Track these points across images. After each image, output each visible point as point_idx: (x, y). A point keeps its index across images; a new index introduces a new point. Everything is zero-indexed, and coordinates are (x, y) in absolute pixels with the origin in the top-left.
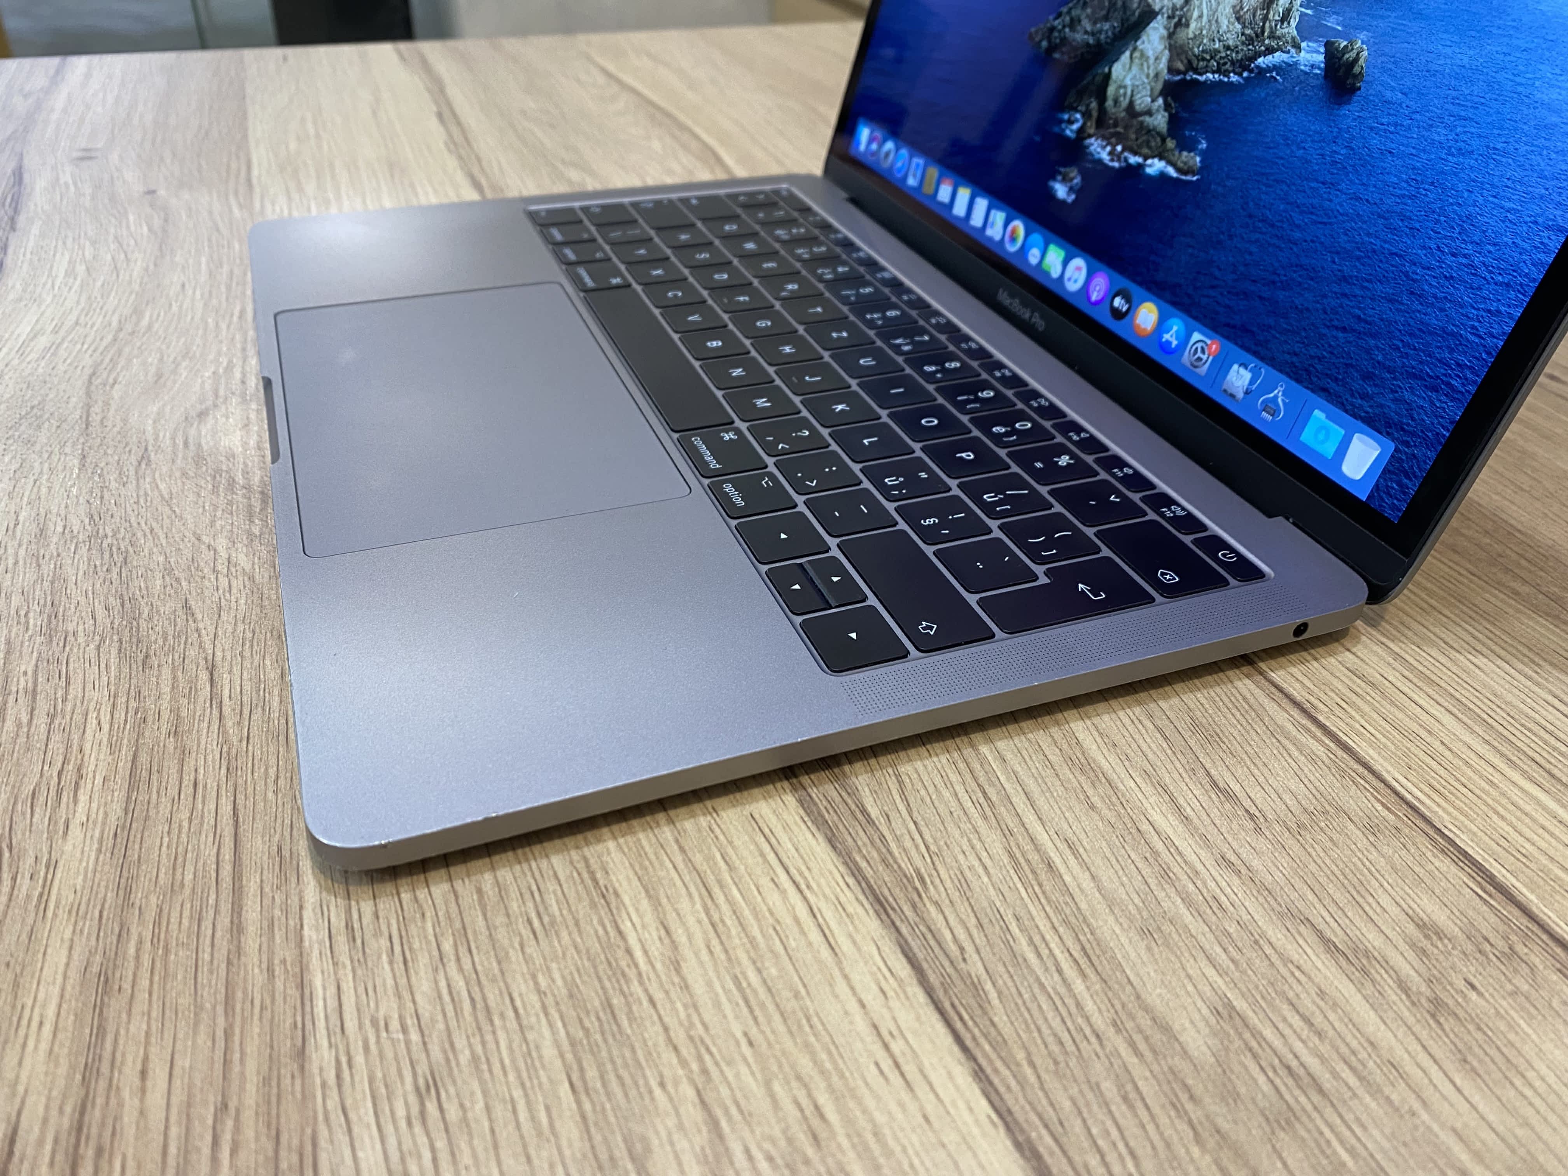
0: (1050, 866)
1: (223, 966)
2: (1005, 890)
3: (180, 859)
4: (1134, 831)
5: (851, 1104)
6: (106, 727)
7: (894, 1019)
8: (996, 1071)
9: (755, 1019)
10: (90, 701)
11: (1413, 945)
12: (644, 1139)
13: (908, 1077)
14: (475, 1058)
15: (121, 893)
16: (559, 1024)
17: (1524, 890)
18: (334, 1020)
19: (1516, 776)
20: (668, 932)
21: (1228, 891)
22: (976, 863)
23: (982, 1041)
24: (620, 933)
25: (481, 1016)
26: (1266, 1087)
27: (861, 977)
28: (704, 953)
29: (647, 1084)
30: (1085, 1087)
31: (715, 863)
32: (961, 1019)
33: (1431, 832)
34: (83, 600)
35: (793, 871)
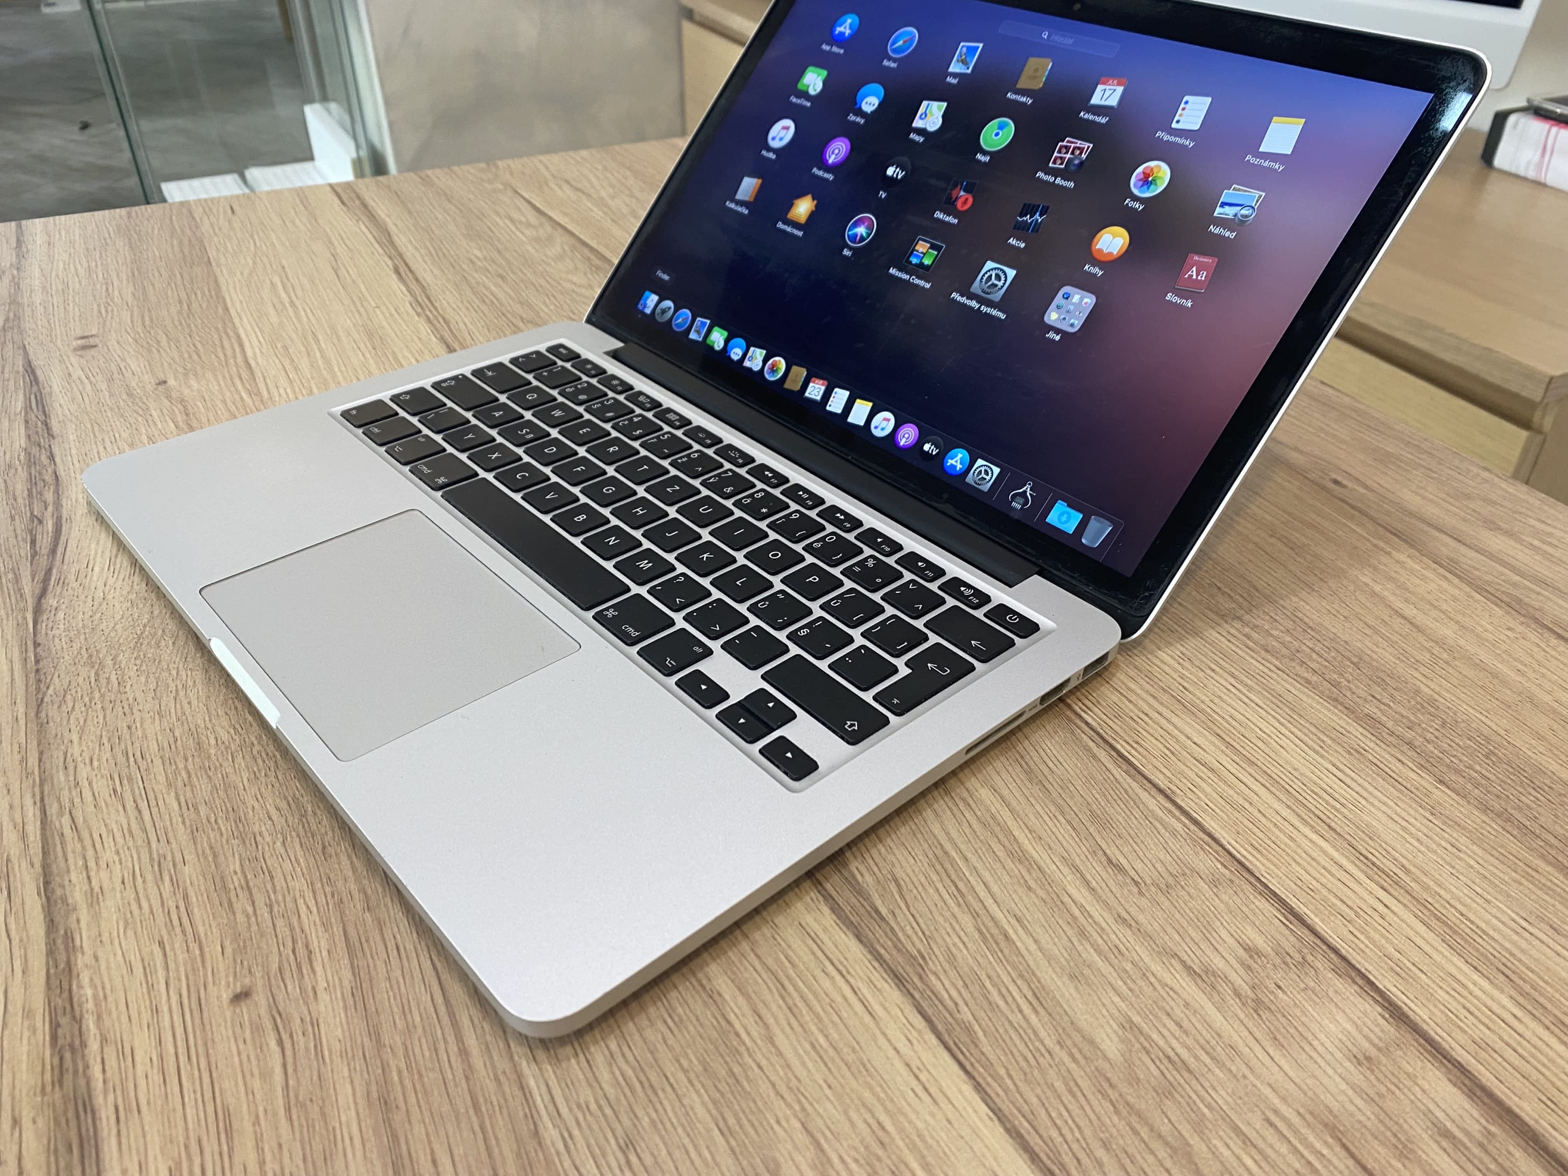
0: (1006, 937)
1: (463, 1081)
2: (979, 958)
3: (406, 1007)
4: (1059, 903)
5: (901, 1119)
6: (314, 910)
7: (919, 1058)
8: (988, 1084)
9: (829, 1070)
10: (294, 890)
11: (1242, 963)
12: (774, 1160)
13: (934, 1095)
14: (653, 1122)
15: (373, 1037)
16: (702, 1091)
17: (1312, 916)
18: (551, 1107)
19: (1307, 831)
20: (760, 1017)
21: (1124, 940)
22: (957, 940)
23: (977, 1065)
24: (728, 1022)
25: (650, 1092)
26: (1156, 1072)
27: (893, 1031)
28: (787, 1029)
29: (768, 1123)
30: (1045, 1087)
31: (782, 963)
32: (962, 1052)
33: (1253, 880)
34: (256, 805)
35: (835, 961)
